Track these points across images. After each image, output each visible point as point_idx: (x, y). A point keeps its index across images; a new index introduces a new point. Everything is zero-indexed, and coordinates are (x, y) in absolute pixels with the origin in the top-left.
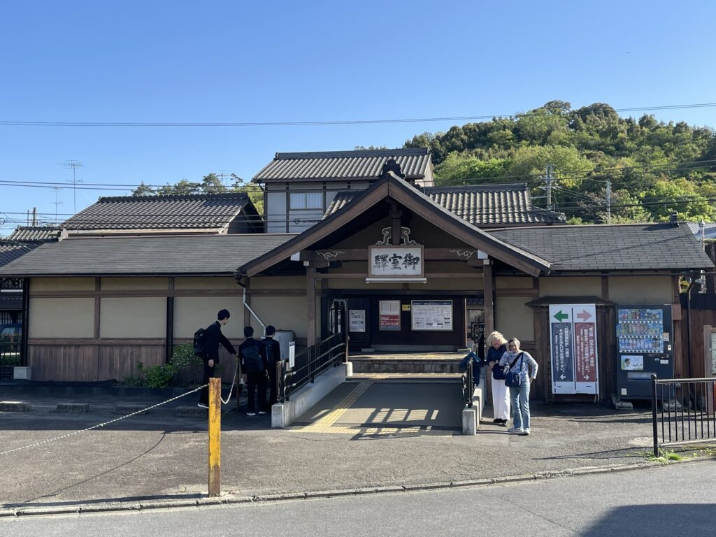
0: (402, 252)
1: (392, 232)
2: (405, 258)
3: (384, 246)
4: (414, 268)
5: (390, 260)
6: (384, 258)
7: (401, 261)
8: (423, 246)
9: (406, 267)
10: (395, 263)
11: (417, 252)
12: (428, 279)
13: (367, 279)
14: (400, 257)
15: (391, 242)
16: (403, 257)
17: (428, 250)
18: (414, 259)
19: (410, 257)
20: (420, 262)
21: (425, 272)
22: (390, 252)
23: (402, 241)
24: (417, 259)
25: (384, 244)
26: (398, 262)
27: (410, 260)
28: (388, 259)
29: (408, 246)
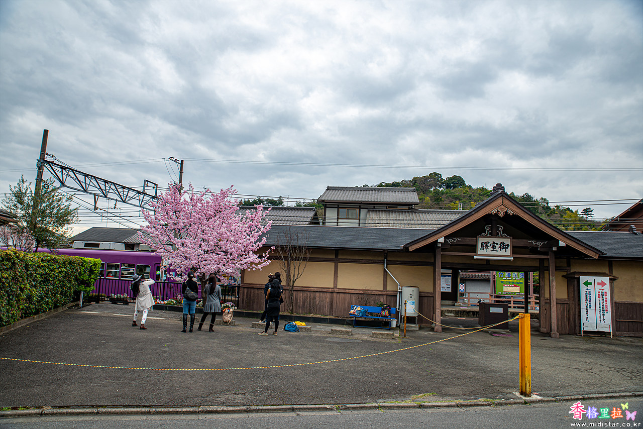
0: (498, 241)
1: (491, 228)
2: (500, 244)
3: (486, 237)
4: (506, 251)
5: (490, 245)
6: (487, 243)
7: (498, 246)
8: (512, 237)
9: (501, 250)
10: (494, 247)
11: (507, 241)
12: (514, 258)
13: (475, 257)
14: (497, 244)
15: (491, 234)
16: (499, 243)
17: (515, 240)
18: (506, 245)
19: (503, 244)
20: (509, 247)
21: (513, 254)
22: (491, 240)
23: (498, 234)
24: (508, 245)
25: (486, 235)
26: (496, 247)
27: (503, 246)
28: (489, 245)
29: (502, 237)
